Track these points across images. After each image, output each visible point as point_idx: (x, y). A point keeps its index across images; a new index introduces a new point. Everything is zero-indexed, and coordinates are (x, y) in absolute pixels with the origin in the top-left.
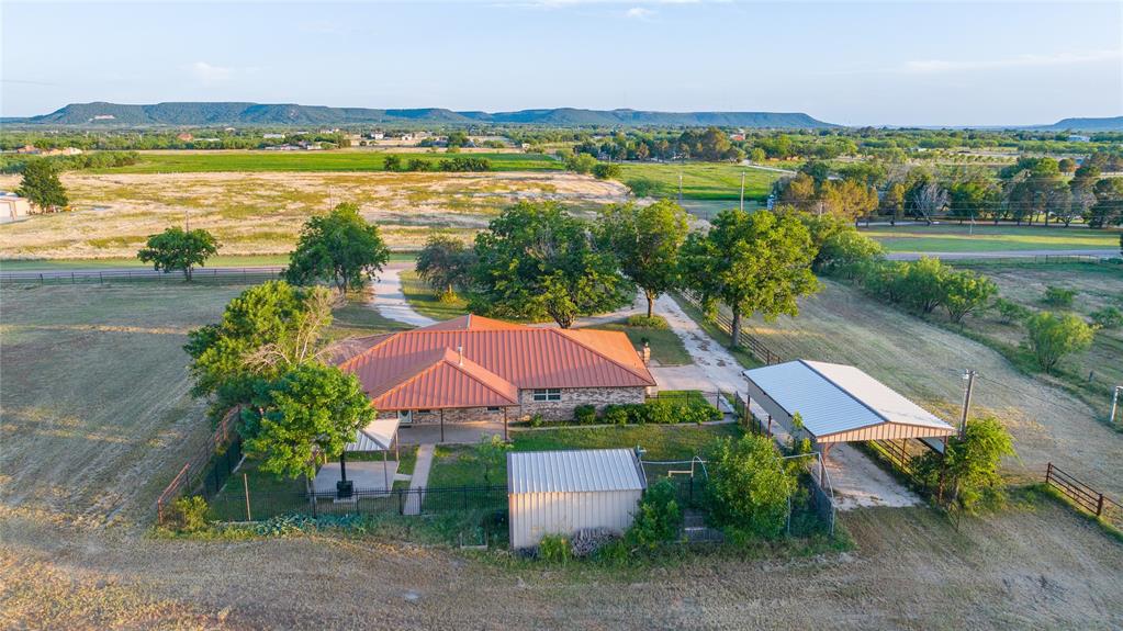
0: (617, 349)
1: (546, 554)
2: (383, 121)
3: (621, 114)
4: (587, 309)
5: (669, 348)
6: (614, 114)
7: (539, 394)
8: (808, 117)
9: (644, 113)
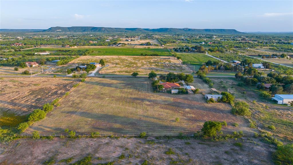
0: (178, 85)
1: (174, 94)
2: (125, 32)
3: (185, 29)
4: (176, 82)
5: (182, 85)
6: (184, 29)
7: (172, 87)
8: (236, 30)
9: (191, 29)
